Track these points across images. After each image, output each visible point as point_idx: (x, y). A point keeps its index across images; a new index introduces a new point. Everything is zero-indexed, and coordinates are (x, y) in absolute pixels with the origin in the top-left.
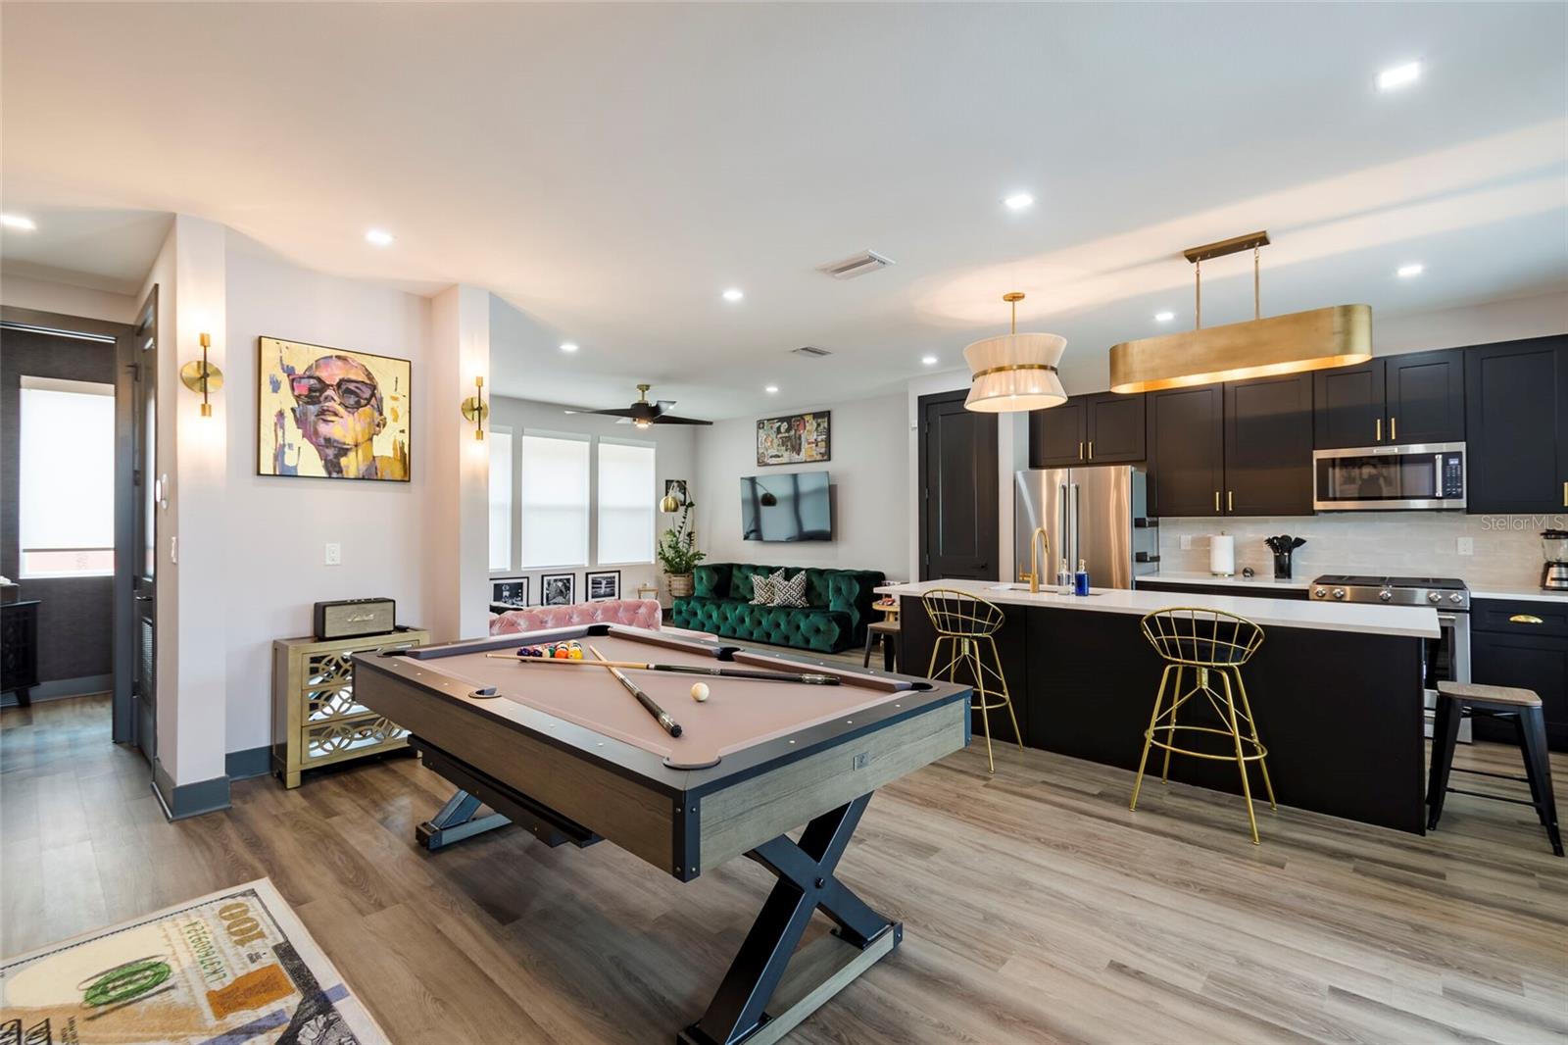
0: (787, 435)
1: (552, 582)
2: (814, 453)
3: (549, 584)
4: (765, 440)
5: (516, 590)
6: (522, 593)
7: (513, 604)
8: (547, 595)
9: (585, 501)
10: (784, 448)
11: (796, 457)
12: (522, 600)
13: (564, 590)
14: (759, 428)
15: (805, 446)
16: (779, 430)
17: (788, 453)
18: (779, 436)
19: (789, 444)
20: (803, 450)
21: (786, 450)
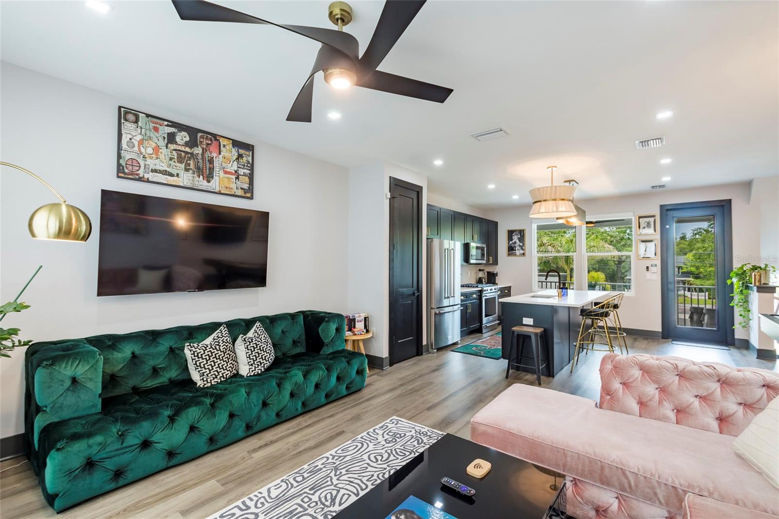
2: (234, 186)
4: (141, 143)
10: (183, 166)
11: (202, 183)
14: (123, 118)
15: (218, 175)
16: (171, 138)
20: (216, 178)
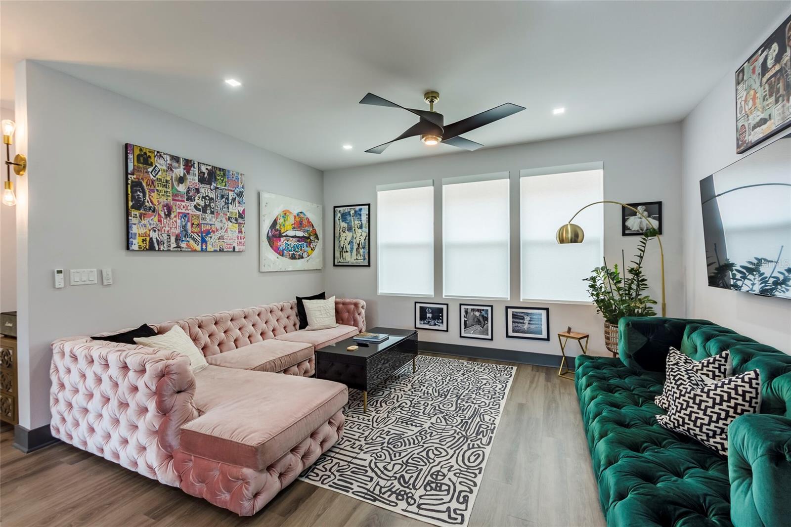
0: (777, 67)
1: (469, 311)
3: (466, 312)
4: (745, 101)
5: (438, 314)
6: (442, 316)
7: (435, 325)
8: (465, 322)
9: (504, 235)
12: (442, 322)
13: (481, 320)
14: (738, 83)
16: (765, 69)
17: (779, 105)
18: (765, 80)
19: (781, 85)
21: (777, 101)
